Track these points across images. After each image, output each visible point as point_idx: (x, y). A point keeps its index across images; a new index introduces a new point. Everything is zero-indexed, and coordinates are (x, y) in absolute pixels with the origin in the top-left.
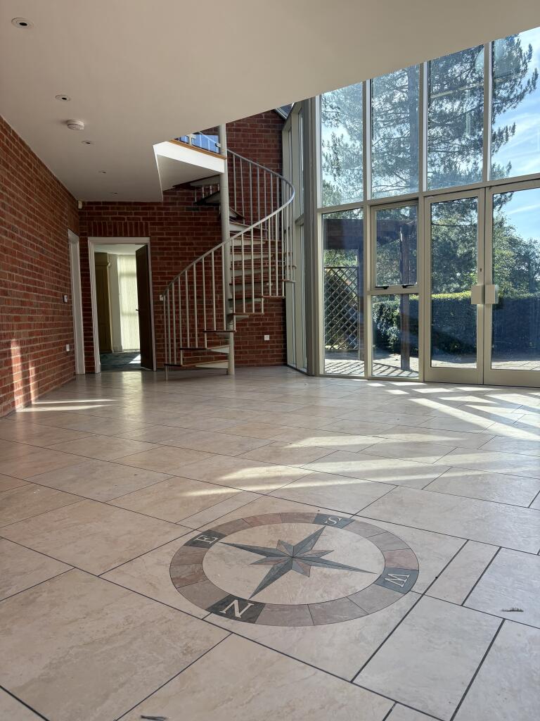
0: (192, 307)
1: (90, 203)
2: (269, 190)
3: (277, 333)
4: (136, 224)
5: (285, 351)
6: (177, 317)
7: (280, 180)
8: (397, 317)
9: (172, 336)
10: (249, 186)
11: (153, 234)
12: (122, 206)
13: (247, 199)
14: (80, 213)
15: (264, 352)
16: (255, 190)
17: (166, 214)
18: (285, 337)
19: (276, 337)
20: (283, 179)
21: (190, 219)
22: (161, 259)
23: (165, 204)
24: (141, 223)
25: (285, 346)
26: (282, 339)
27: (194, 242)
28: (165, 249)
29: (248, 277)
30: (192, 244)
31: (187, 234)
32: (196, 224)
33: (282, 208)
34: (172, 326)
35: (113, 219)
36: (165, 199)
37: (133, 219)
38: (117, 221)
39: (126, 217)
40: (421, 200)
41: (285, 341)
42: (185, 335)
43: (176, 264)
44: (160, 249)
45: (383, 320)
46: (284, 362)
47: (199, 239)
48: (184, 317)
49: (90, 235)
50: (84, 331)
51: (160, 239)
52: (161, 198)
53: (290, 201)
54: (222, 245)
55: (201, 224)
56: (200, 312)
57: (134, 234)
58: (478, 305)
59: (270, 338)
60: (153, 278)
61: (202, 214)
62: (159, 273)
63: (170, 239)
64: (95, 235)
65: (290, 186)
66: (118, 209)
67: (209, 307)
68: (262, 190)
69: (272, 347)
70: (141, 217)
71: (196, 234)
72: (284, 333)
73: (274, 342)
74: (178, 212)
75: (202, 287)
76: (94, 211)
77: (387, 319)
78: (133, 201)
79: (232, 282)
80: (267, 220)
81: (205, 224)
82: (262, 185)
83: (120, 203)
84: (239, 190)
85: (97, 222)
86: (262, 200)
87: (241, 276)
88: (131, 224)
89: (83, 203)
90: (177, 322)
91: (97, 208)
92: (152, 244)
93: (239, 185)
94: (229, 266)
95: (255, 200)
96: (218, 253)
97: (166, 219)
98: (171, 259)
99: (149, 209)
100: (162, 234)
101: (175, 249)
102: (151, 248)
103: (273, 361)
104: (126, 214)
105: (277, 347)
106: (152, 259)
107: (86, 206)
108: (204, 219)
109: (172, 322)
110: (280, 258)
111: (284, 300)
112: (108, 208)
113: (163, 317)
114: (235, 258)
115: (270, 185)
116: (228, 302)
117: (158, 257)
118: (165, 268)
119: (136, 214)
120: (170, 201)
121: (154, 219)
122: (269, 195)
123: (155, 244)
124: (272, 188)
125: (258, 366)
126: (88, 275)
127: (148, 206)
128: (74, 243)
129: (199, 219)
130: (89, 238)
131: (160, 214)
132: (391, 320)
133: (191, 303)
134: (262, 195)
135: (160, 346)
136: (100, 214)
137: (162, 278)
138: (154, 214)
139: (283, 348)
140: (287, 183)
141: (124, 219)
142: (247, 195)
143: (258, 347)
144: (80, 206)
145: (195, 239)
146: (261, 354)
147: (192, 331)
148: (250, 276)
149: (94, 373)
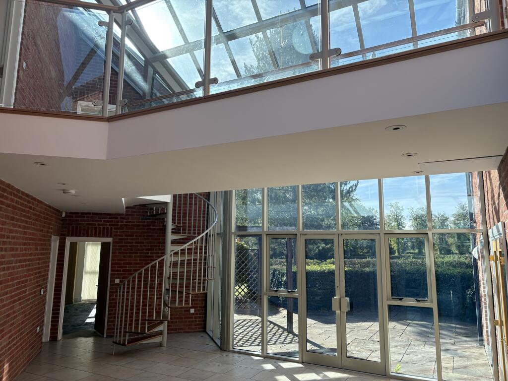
0: (139, 288)
1: (71, 213)
2: (200, 207)
3: (200, 307)
4: (104, 228)
5: (205, 321)
6: (128, 295)
7: (208, 204)
8: (284, 281)
9: (122, 310)
10: (187, 204)
11: (116, 236)
12: (94, 216)
13: (185, 213)
14: (63, 220)
15: (189, 321)
16: (190, 207)
17: (126, 222)
18: (206, 310)
19: (199, 310)
20: (210, 205)
21: (143, 226)
22: (120, 253)
23: (127, 215)
24: (108, 228)
25: (206, 317)
26: (203, 312)
27: (144, 241)
28: (123, 246)
29: (182, 273)
30: (143, 243)
31: (140, 236)
32: (148, 229)
33: (208, 231)
34: (123, 303)
35: (87, 224)
36: (127, 211)
37: (102, 225)
38: (90, 226)
39: (97, 223)
40: (298, 236)
41: (205, 314)
42: (132, 310)
43: (130, 257)
44: (119, 246)
45: (275, 281)
46: (204, 329)
47: (148, 239)
48: (133, 295)
49: (68, 236)
50: (53, 307)
51: (120, 239)
52: (124, 211)
53: (214, 224)
54: (164, 257)
55: (151, 229)
56: (145, 292)
57: (101, 235)
58: (337, 312)
59: (195, 311)
60: (112, 267)
61: (152, 222)
62: (116, 264)
63: (127, 239)
64: (72, 236)
65: (214, 210)
66: (92, 217)
67: (152, 288)
68: (196, 207)
69: (196, 318)
70: (108, 224)
71: (147, 236)
72: (205, 307)
73: (197, 314)
74: (135, 221)
75: (148, 273)
76: (74, 218)
77: (278, 281)
78: (103, 212)
79: (170, 276)
80: (198, 240)
81: (154, 229)
82: (196, 204)
83: (94, 214)
84: (179, 207)
85: (75, 226)
86: (195, 214)
87: (177, 272)
88: (100, 228)
89: (66, 213)
90: (127, 299)
91: (76, 217)
92: (113, 242)
93: (180, 204)
94: (168, 265)
95: (190, 214)
96: (161, 264)
97: (126, 225)
98: (127, 253)
99: (115, 218)
100: (122, 236)
101: (130, 246)
102: (113, 245)
103: (196, 328)
104: (97, 221)
105: (200, 318)
106: (113, 253)
107: (68, 215)
108: (154, 226)
109: (123, 299)
110: (205, 259)
111: (206, 294)
112: (84, 217)
113: (116, 296)
114: (173, 259)
115: (201, 204)
116: (166, 291)
117: (117, 252)
118: (121, 260)
119: (104, 221)
120: (130, 213)
121: (117, 225)
122: (200, 211)
123: (116, 242)
124: (202, 206)
125: (184, 332)
126: (63, 265)
127: (114, 216)
128: (55, 241)
129: (150, 225)
130: (67, 237)
131: (122, 222)
132: (280, 282)
133: (139, 285)
134: (195, 210)
135: (111, 318)
136: (78, 221)
137: (118, 267)
138: (118, 222)
139: (204, 319)
140: (212, 207)
141: (95, 225)
142: (185, 210)
143: (185, 318)
144: (64, 215)
145: (145, 239)
146: (188, 323)
147: (138, 306)
148: (183, 272)
149: (56, 340)
